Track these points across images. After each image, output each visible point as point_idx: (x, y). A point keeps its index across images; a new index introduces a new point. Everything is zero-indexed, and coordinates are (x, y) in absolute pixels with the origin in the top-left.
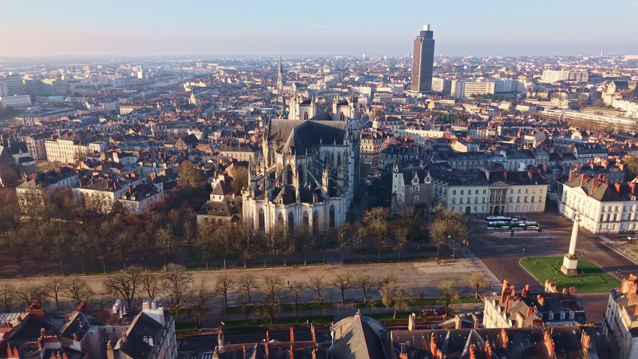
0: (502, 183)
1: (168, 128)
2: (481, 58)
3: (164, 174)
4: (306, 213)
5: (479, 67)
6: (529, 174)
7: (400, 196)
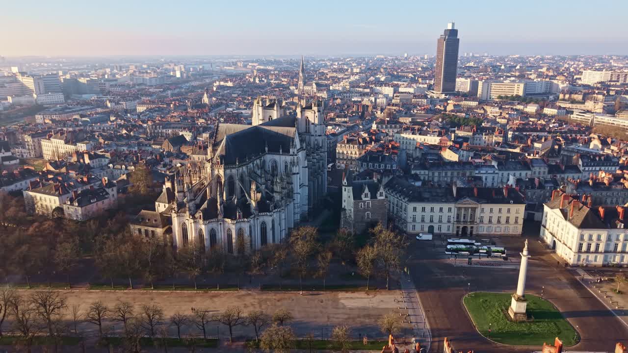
0: (470, 201)
1: (163, 128)
2: (528, 58)
3: (125, 178)
4: (229, 230)
5: (518, 67)
6: (504, 190)
7: (350, 212)
